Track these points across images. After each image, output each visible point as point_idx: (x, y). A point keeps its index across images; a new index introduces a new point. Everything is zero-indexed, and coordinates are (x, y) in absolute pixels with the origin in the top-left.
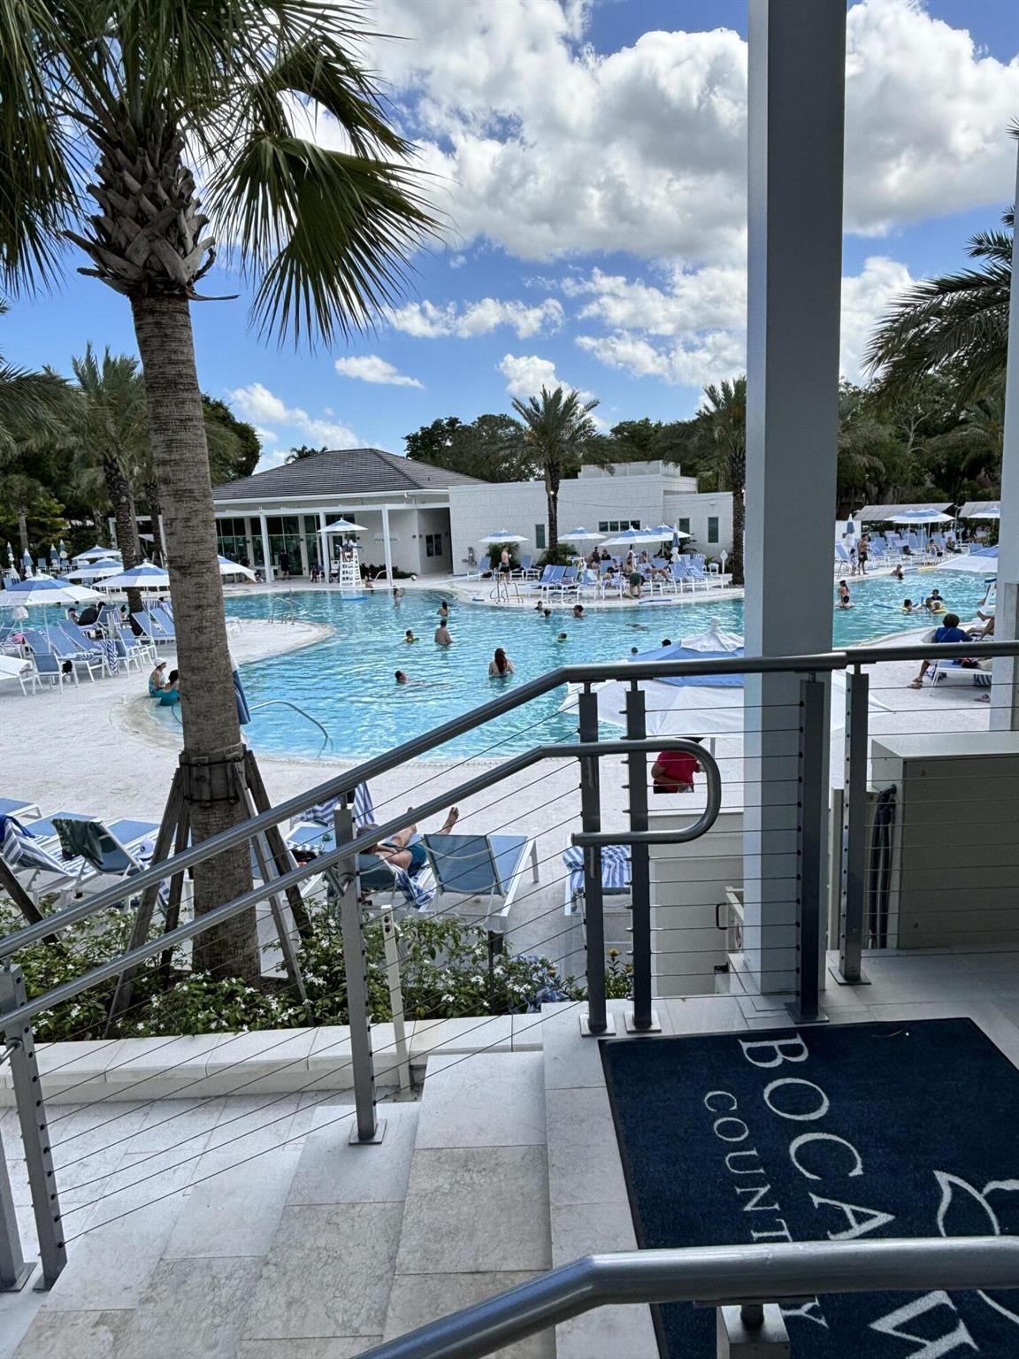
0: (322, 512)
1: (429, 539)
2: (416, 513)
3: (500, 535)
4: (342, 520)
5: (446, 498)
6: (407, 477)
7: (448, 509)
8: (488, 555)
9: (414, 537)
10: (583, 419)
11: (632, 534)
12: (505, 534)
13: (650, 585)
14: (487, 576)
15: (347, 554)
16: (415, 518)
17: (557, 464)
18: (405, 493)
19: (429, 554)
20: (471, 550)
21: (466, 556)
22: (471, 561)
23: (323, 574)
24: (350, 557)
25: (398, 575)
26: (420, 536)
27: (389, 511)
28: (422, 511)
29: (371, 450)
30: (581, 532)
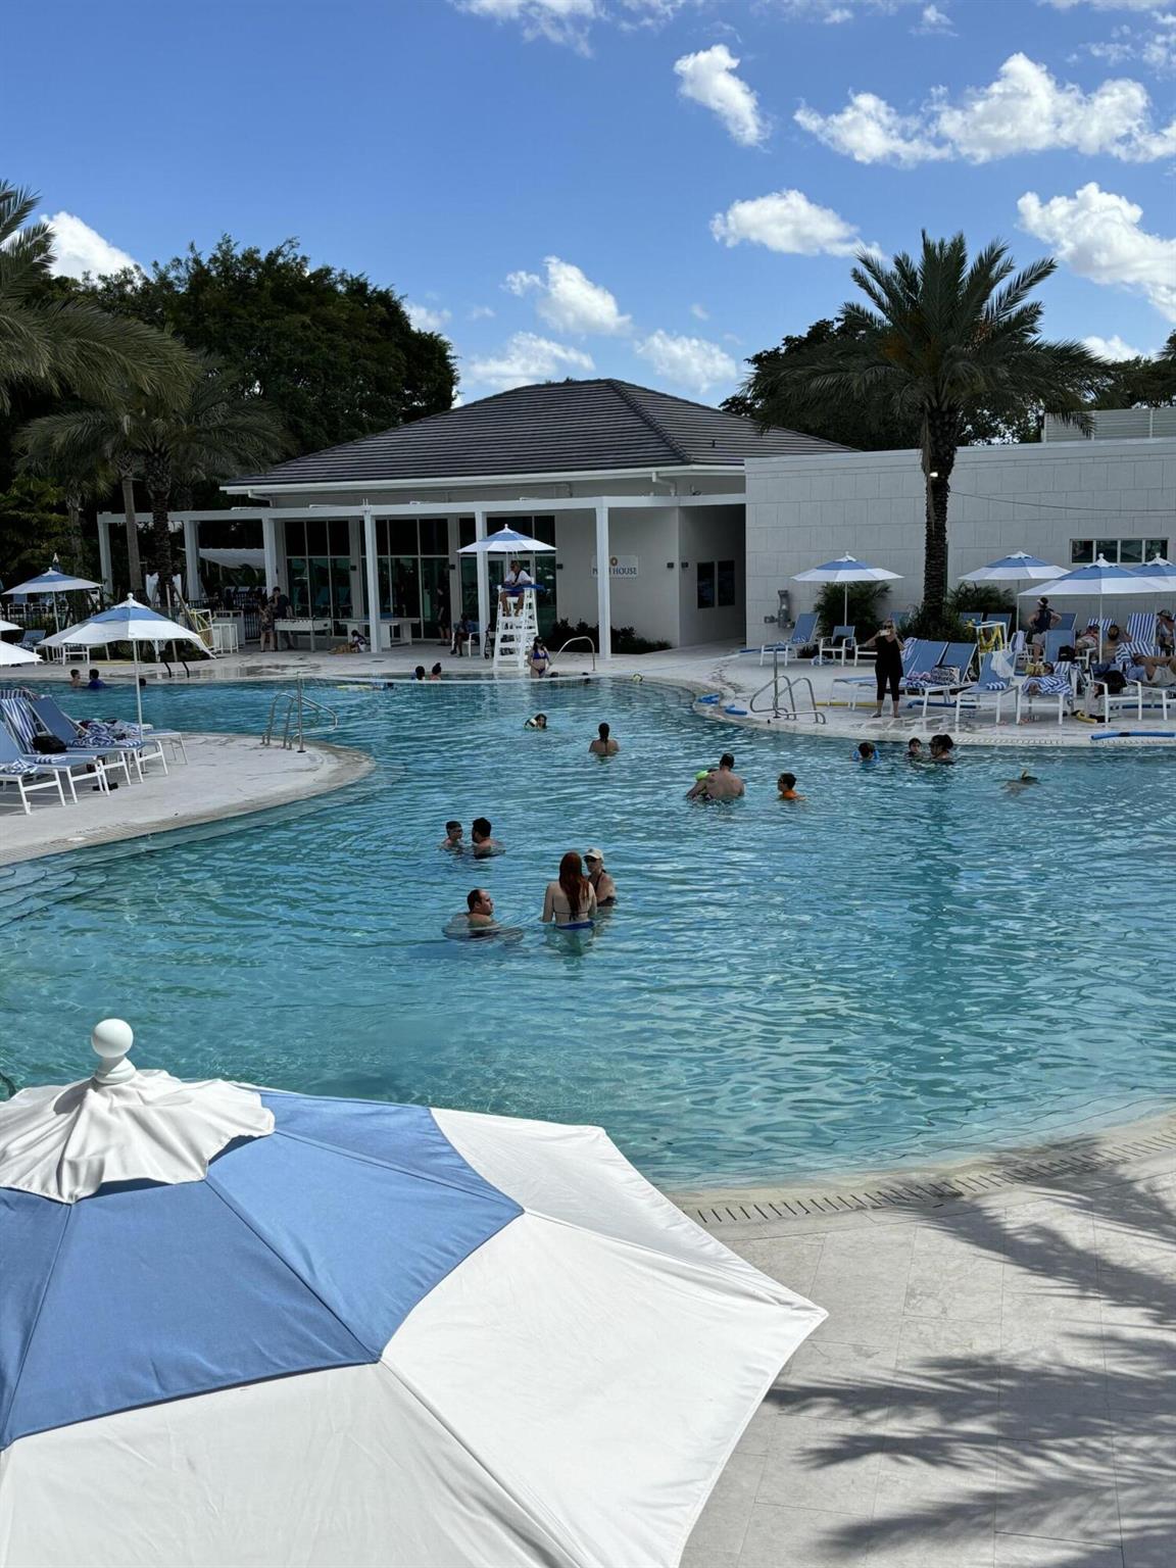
0: (479, 509)
1: (704, 571)
2: (677, 514)
3: (838, 566)
4: (507, 530)
5: (738, 484)
6: (663, 439)
7: (742, 507)
8: (819, 608)
9: (671, 565)
10: (1019, 306)
11: (1098, 573)
12: (850, 565)
13: (1135, 694)
14: (808, 653)
15: (512, 600)
16: (674, 525)
17: (952, 410)
18: (652, 472)
19: (703, 602)
20: (785, 596)
21: (774, 607)
22: (784, 620)
23: (476, 638)
24: (519, 606)
25: (627, 643)
26: (684, 565)
27: (612, 511)
28: (686, 510)
29: (611, 385)
30: (1021, 563)
